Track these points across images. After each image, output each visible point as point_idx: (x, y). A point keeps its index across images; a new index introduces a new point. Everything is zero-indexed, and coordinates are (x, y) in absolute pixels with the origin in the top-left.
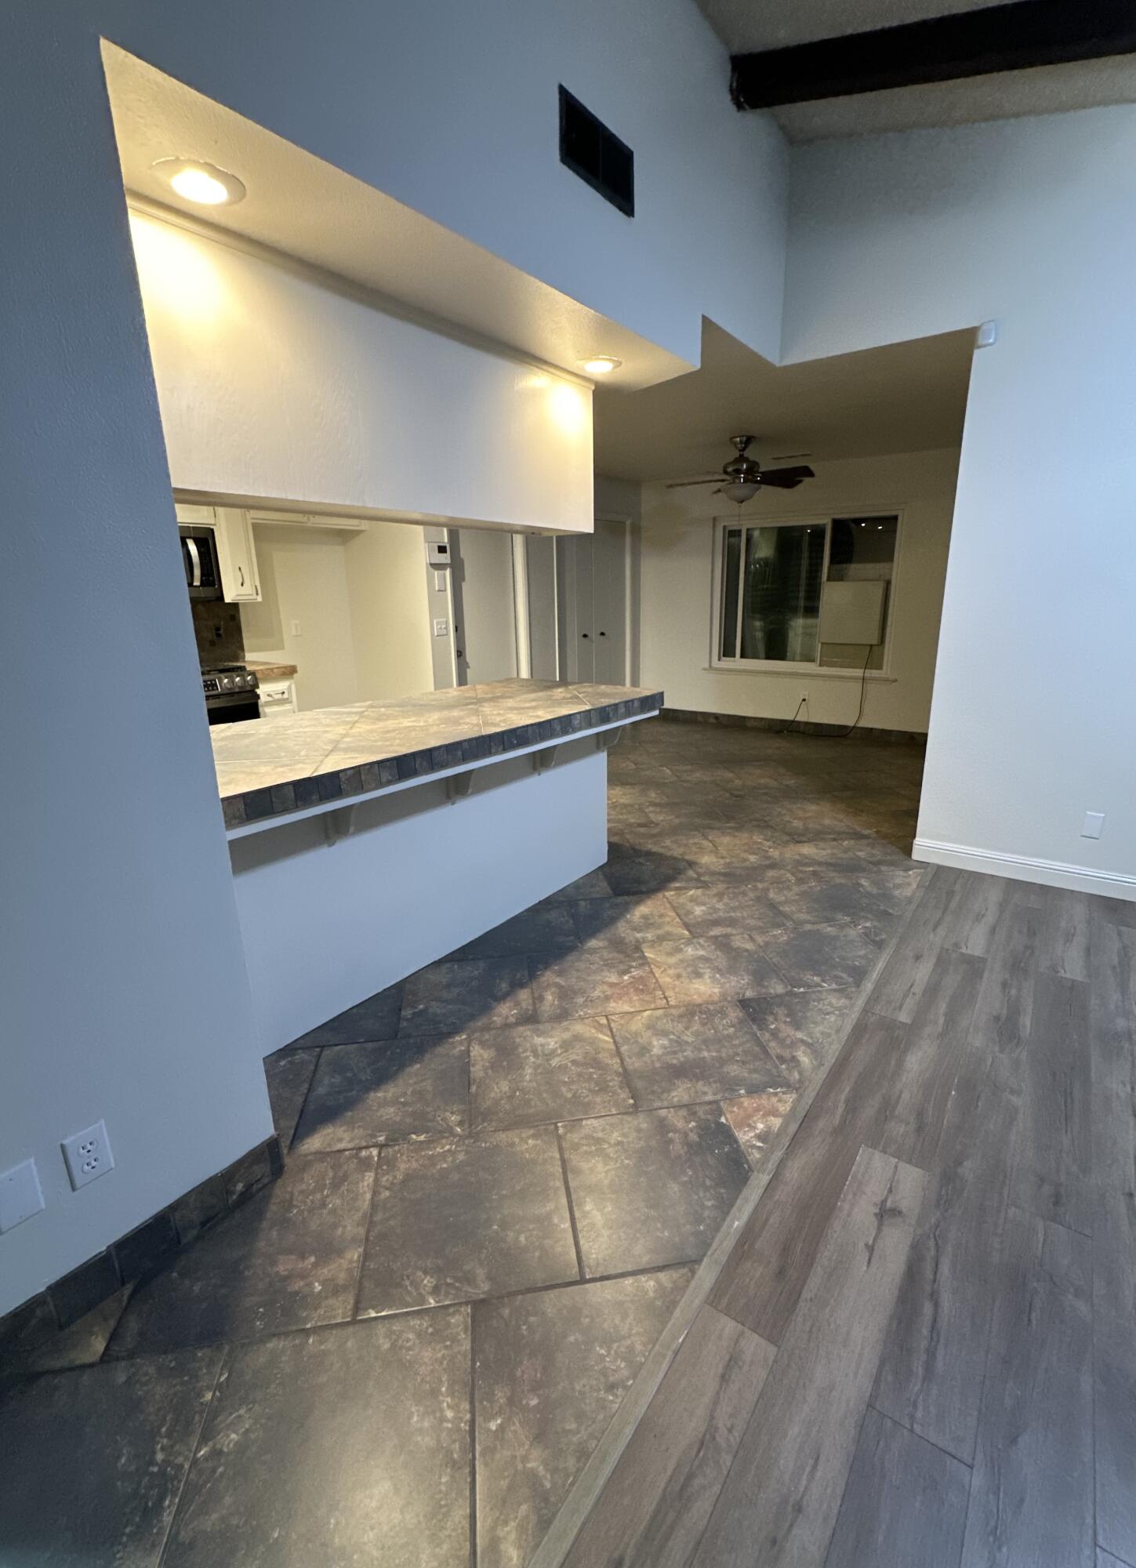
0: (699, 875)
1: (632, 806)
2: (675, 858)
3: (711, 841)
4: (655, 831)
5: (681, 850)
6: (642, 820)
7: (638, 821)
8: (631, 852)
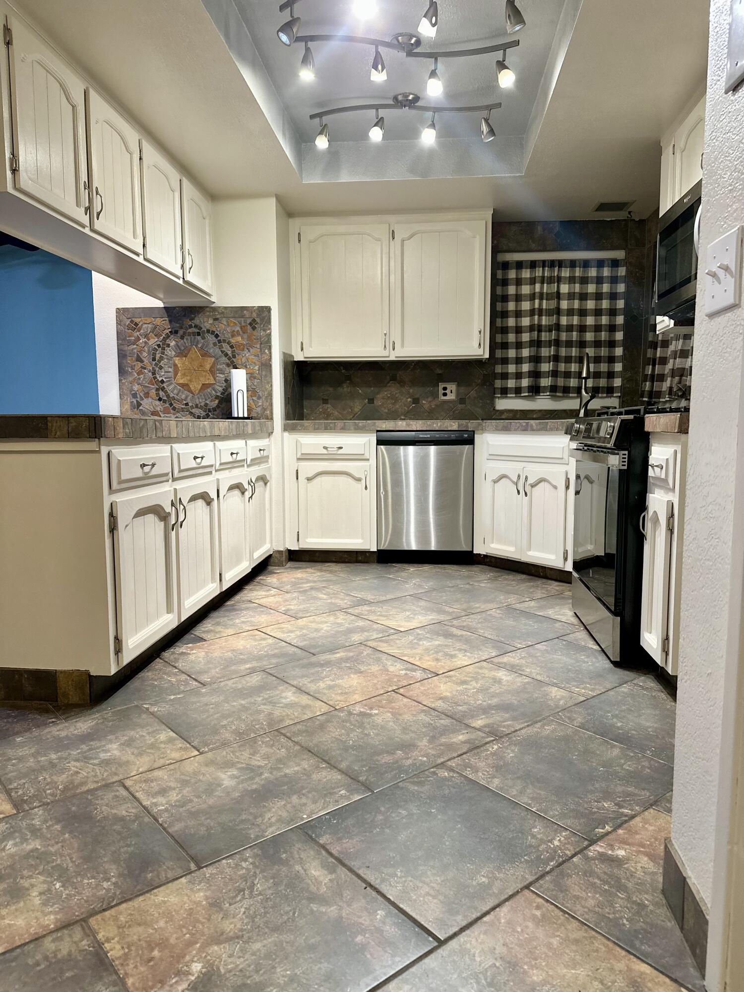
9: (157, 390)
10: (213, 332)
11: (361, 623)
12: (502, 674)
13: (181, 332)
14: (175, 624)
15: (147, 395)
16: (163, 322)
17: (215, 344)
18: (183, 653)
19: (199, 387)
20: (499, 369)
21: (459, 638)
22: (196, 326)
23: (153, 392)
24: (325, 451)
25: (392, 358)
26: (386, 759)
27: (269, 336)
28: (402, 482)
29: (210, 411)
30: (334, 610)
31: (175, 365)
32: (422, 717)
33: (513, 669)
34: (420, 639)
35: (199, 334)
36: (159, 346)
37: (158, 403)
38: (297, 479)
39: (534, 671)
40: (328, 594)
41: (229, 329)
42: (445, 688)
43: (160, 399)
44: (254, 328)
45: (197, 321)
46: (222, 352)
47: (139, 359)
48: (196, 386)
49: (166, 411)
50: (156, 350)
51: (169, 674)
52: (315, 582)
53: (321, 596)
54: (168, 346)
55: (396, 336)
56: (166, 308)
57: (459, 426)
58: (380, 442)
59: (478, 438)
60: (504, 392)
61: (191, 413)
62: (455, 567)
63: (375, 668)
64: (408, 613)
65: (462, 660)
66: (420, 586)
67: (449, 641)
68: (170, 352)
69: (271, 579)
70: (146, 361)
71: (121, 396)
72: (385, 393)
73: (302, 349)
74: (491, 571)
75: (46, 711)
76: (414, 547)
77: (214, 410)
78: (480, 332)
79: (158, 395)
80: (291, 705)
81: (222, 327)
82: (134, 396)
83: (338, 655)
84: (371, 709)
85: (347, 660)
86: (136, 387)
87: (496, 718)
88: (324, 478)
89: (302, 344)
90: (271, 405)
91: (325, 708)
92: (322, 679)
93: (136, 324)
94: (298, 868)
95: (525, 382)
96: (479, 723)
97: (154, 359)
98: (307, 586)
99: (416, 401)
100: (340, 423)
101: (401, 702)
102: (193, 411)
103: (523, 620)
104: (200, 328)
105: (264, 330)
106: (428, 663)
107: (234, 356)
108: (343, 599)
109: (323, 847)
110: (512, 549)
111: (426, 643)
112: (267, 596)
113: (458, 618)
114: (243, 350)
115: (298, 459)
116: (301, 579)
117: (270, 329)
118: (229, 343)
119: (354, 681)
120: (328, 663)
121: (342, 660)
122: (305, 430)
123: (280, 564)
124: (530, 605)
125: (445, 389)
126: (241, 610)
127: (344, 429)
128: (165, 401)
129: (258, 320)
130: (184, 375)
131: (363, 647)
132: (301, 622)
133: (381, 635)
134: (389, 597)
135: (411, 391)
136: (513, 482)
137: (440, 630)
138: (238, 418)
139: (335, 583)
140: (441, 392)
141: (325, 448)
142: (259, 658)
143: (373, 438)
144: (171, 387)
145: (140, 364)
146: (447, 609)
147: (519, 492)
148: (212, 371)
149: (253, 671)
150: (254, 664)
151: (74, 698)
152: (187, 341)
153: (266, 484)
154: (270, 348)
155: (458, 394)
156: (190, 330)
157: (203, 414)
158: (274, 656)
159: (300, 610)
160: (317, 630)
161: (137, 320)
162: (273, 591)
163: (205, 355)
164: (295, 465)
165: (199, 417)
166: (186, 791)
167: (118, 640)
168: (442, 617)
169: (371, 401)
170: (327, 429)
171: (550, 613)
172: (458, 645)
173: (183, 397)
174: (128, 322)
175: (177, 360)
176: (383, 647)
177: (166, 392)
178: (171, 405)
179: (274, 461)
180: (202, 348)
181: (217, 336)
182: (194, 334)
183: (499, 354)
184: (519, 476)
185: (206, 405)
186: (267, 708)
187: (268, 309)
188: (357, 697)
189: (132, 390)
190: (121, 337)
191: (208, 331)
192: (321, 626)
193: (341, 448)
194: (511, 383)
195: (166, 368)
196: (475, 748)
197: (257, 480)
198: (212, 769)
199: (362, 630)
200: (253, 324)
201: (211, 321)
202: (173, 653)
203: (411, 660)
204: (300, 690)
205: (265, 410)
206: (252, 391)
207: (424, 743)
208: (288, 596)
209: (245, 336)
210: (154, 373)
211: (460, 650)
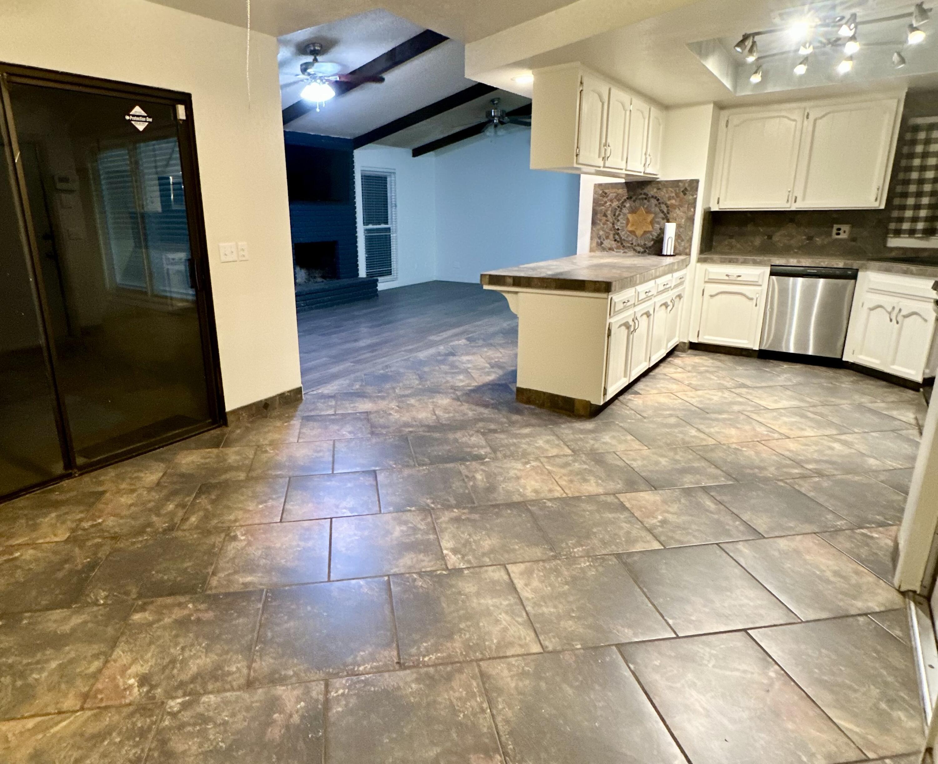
0: (454, 393)
1: (505, 456)
2: (468, 402)
3: (435, 415)
4: (481, 424)
5: (462, 408)
6: (491, 436)
7: (496, 435)
8: (500, 407)
9: (614, 235)
10: (656, 198)
11: (741, 400)
12: (837, 446)
13: (634, 198)
14: (627, 384)
15: (607, 237)
16: (623, 192)
17: (656, 205)
18: (630, 400)
19: (642, 233)
20: (895, 214)
21: (811, 420)
22: (645, 194)
23: (611, 236)
24: (727, 278)
25: (793, 208)
26: (748, 471)
27: (695, 199)
28: (787, 303)
29: (647, 248)
30: (721, 388)
31: (628, 219)
32: (774, 457)
33: (845, 443)
34: (782, 416)
35: (646, 199)
36: (618, 207)
37: (613, 242)
38: (703, 295)
39: (863, 448)
40: (718, 377)
41: (667, 196)
42: (792, 446)
43: (615, 240)
44: (685, 194)
45: (645, 191)
46: (661, 210)
47: (605, 215)
48: (639, 232)
49: (618, 248)
50: (616, 209)
51: (625, 409)
52: (708, 367)
53: (713, 377)
54: (625, 206)
55: (799, 193)
56: (626, 183)
57: (845, 264)
58: (772, 274)
59: (860, 274)
60: (898, 233)
61: (634, 250)
62: (824, 369)
63: (747, 427)
64: (776, 398)
65: (809, 432)
66: (790, 380)
67: (803, 420)
68: (625, 211)
69: (676, 361)
70: (609, 216)
71: (592, 238)
72: (783, 232)
73: (718, 203)
74: (855, 375)
75: (569, 416)
76: (792, 350)
77: (650, 247)
78: (878, 189)
79: (614, 237)
80: (694, 437)
81: (663, 194)
82: (600, 238)
83: (723, 416)
84: (742, 447)
85: (729, 419)
86: (601, 233)
87: (824, 466)
88: (724, 296)
89: (719, 199)
90: (690, 245)
91: (714, 442)
92: (713, 427)
93: (606, 193)
94: (700, 500)
95: (920, 226)
96: (810, 466)
97: (614, 215)
98: (702, 369)
99: (810, 238)
100: (741, 258)
101: (760, 447)
102: (636, 248)
103: (868, 415)
104: (647, 195)
105: (693, 195)
106: (784, 430)
107: (668, 213)
108: (728, 382)
109: (712, 496)
110: (877, 362)
111: (785, 419)
112: (675, 373)
113: (814, 406)
114: (675, 209)
115: (706, 282)
116: (698, 363)
117: (697, 194)
118: (666, 204)
119: (733, 431)
120: (717, 420)
121: (724, 419)
122: (713, 261)
123: (684, 351)
124: (879, 405)
125: (839, 229)
126: (660, 379)
127: (745, 262)
128: (618, 242)
129: (689, 189)
130: (633, 225)
131: (740, 414)
132: (700, 393)
133: (753, 409)
134: (763, 384)
135: (806, 230)
136: (887, 311)
137: (798, 412)
138: (667, 256)
139: (723, 369)
140: (834, 231)
141: (727, 275)
142: (674, 409)
143: (768, 270)
144: (623, 233)
145: (604, 218)
146: (808, 399)
147: (891, 320)
148: (652, 223)
149: (671, 416)
150: (671, 412)
151: (582, 412)
152: (637, 203)
153: (680, 299)
154: (695, 208)
155: (851, 233)
156: (640, 197)
157: (642, 250)
158: (683, 410)
159: (698, 385)
160: (710, 399)
161: (606, 191)
162: (680, 370)
163: (648, 212)
164: (703, 285)
165: (639, 252)
166: (645, 462)
167: (605, 390)
168: (802, 404)
169: (770, 237)
170: (731, 261)
171: (895, 413)
172: (810, 423)
173: (630, 239)
174: (601, 192)
175: (629, 216)
176: (755, 416)
177: (620, 236)
178: (622, 244)
179: (687, 284)
180: (647, 208)
181: (658, 200)
182: (642, 199)
183: (897, 201)
184: (894, 308)
185: (645, 244)
186: (681, 436)
187: (697, 181)
188: (734, 440)
189: (598, 234)
190: (596, 202)
191: (652, 197)
192: (712, 397)
193: (739, 276)
194: (906, 226)
195: (621, 221)
196: (803, 477)
197: (676, 298)
198: (656, 456)
199: (740, 403)
200: (685, 192)
201: (655, 190)
202: (625, 398)
203: (772, 427)
204: (699, 430)
205: (685, 248)
206: (678, 236)
207: (772, 469)
208: (689, 374)
209: (678, 199)
210: (613, 224)
211: (809, 427)
